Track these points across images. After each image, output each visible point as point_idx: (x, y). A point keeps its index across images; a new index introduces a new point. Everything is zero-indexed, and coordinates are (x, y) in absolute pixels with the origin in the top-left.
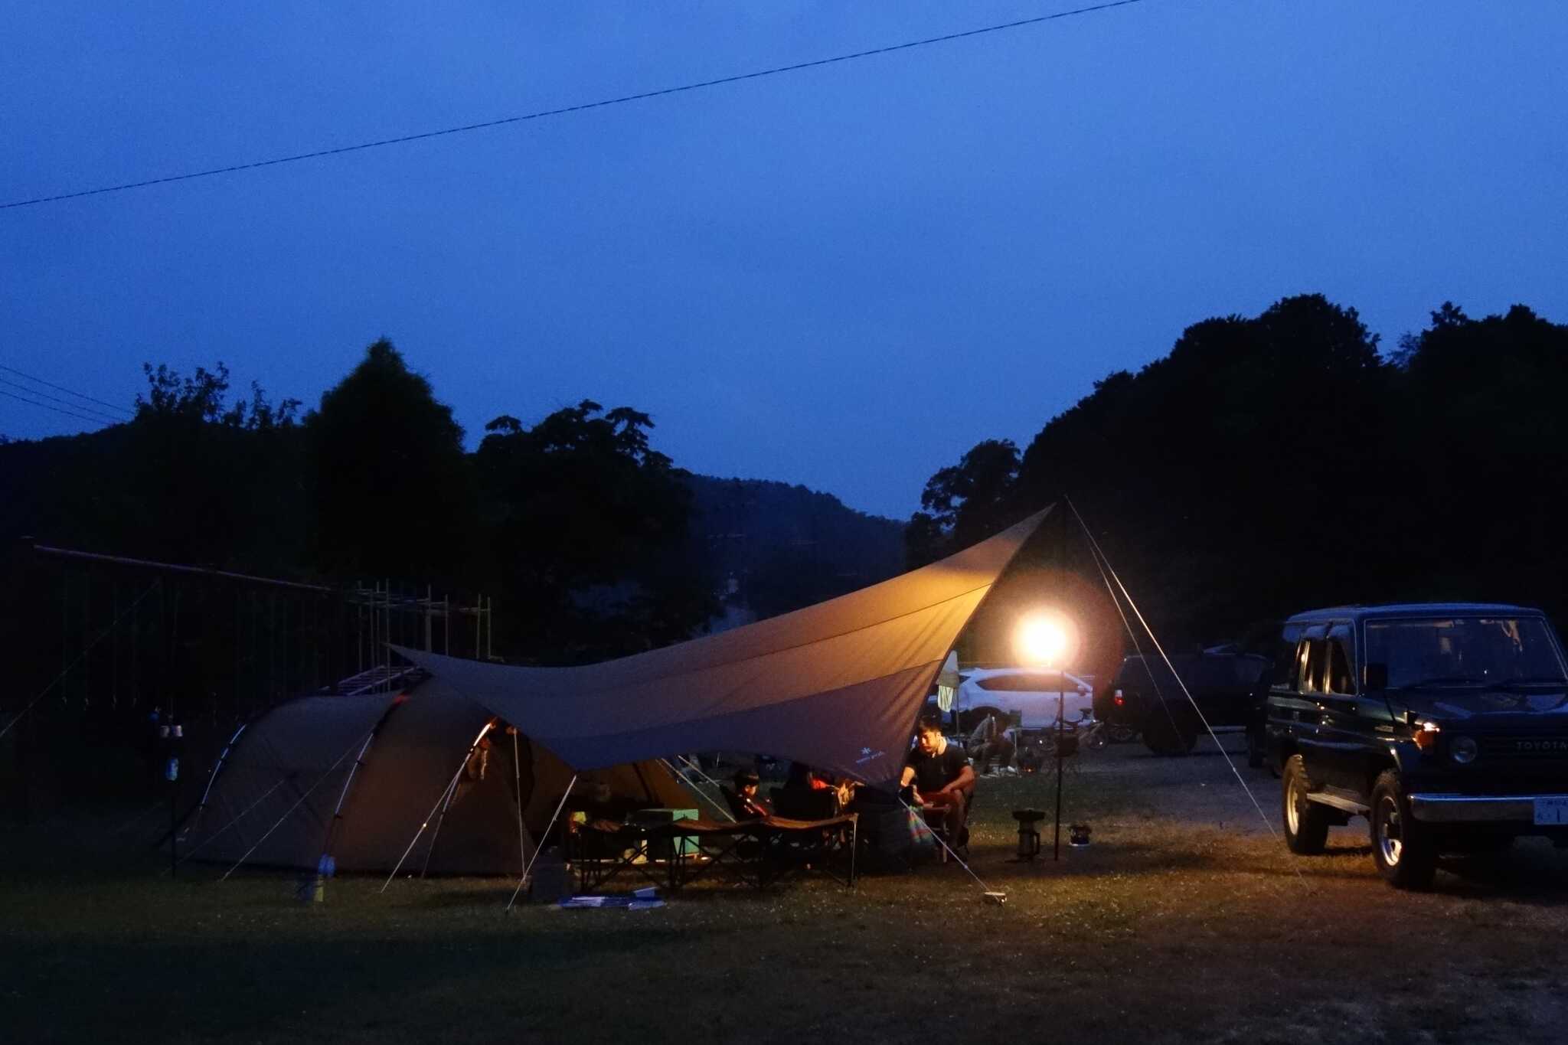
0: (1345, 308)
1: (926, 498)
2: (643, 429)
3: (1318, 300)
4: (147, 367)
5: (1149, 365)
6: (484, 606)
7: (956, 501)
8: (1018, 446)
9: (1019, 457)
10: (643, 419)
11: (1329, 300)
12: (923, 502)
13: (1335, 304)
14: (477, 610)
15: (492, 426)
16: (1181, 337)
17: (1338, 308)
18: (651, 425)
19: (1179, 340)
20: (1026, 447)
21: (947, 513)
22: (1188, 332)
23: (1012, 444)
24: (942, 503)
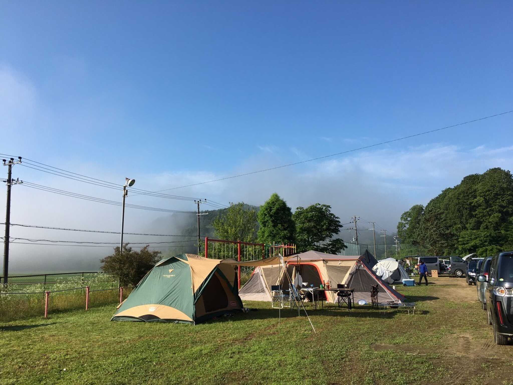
0: (506, 171)
1: (402, 218)
2: (329, 209)
3: (499, 169)
4: (230, 203)
5: (456, 186)
6: (294, 246)
7: (409, 219)
8: (424, 206)
9: (424, 208)
10: (329, 207)
11: (502, 169)
12: (401, 219)
13: (504, 170)
14: (293, 247)
15: (298, 209)
16: (463, 180)
17: (504, 171)
18: (331, 208)
19: (462, 180)
20: (426, 206)
21: (407, 222)
22: (465, 178)
23: (422, 205)
24: (406, 220)
